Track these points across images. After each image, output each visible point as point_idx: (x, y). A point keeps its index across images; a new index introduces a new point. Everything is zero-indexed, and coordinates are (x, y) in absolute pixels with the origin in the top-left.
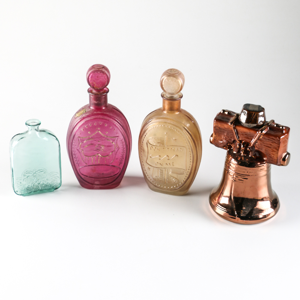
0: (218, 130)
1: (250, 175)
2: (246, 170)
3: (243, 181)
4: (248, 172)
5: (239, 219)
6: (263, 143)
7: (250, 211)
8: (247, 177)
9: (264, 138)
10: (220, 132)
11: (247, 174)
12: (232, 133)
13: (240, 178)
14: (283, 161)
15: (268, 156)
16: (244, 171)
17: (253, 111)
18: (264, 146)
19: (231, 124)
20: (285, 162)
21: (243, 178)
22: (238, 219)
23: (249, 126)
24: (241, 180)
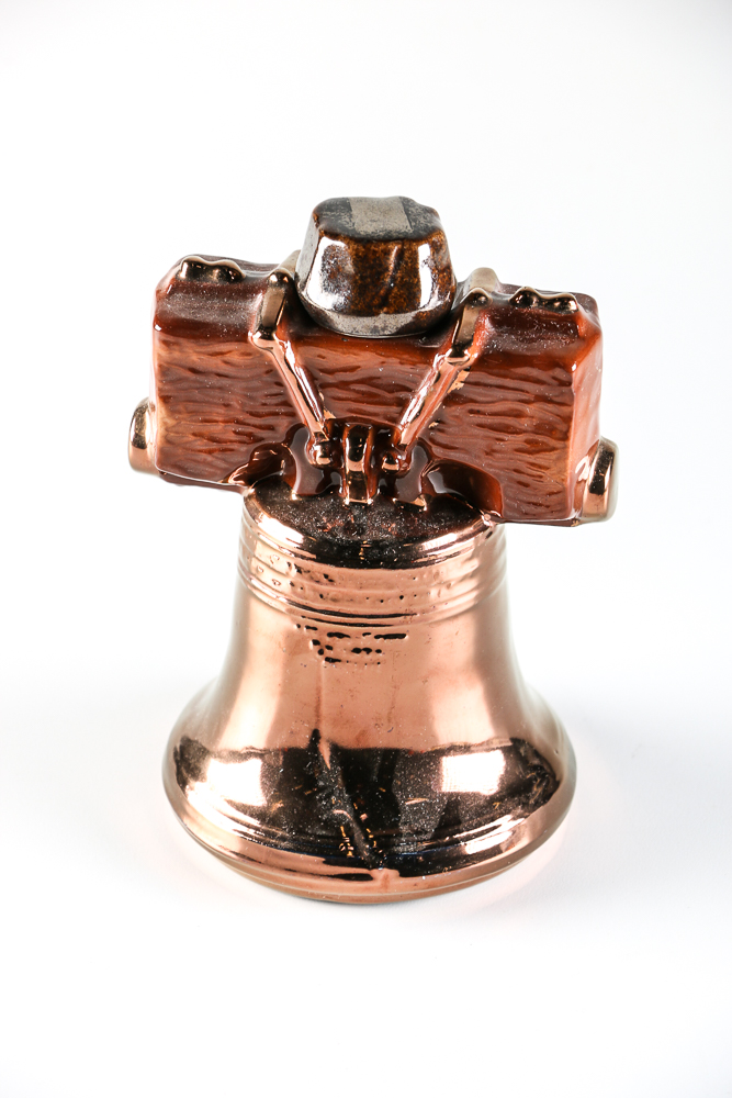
0: (185, 385)
1: (414, 609)
2: (391, 587)
3: (379, 651)
4: (402, 597)
5: (393, 873)
6: (471, 412)
7: (442, 817)
8: (402, 623)
9: (477, 384)
10: (197, 394)
11: (401, 606)
12: (276, 390)
13: (364, 642)
14: (594, 496)
15: (511, 479)
16: (380, 592)
17: (388, 239)
18: (481, 426)
19: (267, 337)
20: (603, 500)
21: (377, 637)
22: (386, 878)
23: (375, 329)
24: (368, 651)
